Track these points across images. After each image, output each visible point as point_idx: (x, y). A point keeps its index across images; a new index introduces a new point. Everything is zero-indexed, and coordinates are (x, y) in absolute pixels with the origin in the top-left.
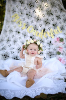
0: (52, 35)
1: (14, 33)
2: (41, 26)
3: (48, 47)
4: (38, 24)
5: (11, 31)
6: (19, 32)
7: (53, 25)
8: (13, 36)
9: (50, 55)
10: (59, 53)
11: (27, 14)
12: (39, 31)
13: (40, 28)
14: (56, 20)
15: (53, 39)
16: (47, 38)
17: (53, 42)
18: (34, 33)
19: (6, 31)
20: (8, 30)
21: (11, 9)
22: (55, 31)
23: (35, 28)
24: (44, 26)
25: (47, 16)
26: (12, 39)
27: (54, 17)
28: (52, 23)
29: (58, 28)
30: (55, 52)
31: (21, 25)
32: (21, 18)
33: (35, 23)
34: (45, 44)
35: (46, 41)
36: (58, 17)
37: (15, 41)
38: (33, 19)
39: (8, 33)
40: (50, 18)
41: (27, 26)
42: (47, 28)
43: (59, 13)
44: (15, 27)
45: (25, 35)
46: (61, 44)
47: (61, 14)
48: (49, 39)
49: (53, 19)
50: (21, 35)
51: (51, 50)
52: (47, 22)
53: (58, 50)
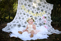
0: (41, 15)
1: (22, 15)
2: (35, 11)
3: (39, 21)
4: (34, 10)
5: (21, 13)
6: (25, 14)
7: (42, 10)
8: (22, 16)
9: (40, 25)
10: (44, 24)
11: (29, 5)
12: (35, 13)
13: (35, 12)
14: (43, 8)
15: (42, 17)
16: (38, 17)
17: (41, 19)
18: (32, 14)
19: (18, 14)
20: (19, 13)
21: (21, 3)
22: (43, 13)
23: (33, 12)
24: (37, 11)
25: (38, 6)
26: (22, 18)
27: (42, 6)
28: (41, 9)
29: (44, 12)
30: (43, 24)
31: (26, 10)
32: (26, 7)
33: (32, 9)
34: (38, 20)
35: (38, 18)
36: (44, 6)
37: (23, 19)
38: (31, 7)
39: (19, 14)
40: (40, 7)
41: (29, 11)
42: (38, 12)
43: (44, 4)
44: (23, 11)
45: (28, 15)
46: (45, 19)
47: (45, 5)
48: (40, 17)
49: (41, 8)
50: (26, 15)
51: (41, 23)
52: (38, 9)
53: (44, 22)
